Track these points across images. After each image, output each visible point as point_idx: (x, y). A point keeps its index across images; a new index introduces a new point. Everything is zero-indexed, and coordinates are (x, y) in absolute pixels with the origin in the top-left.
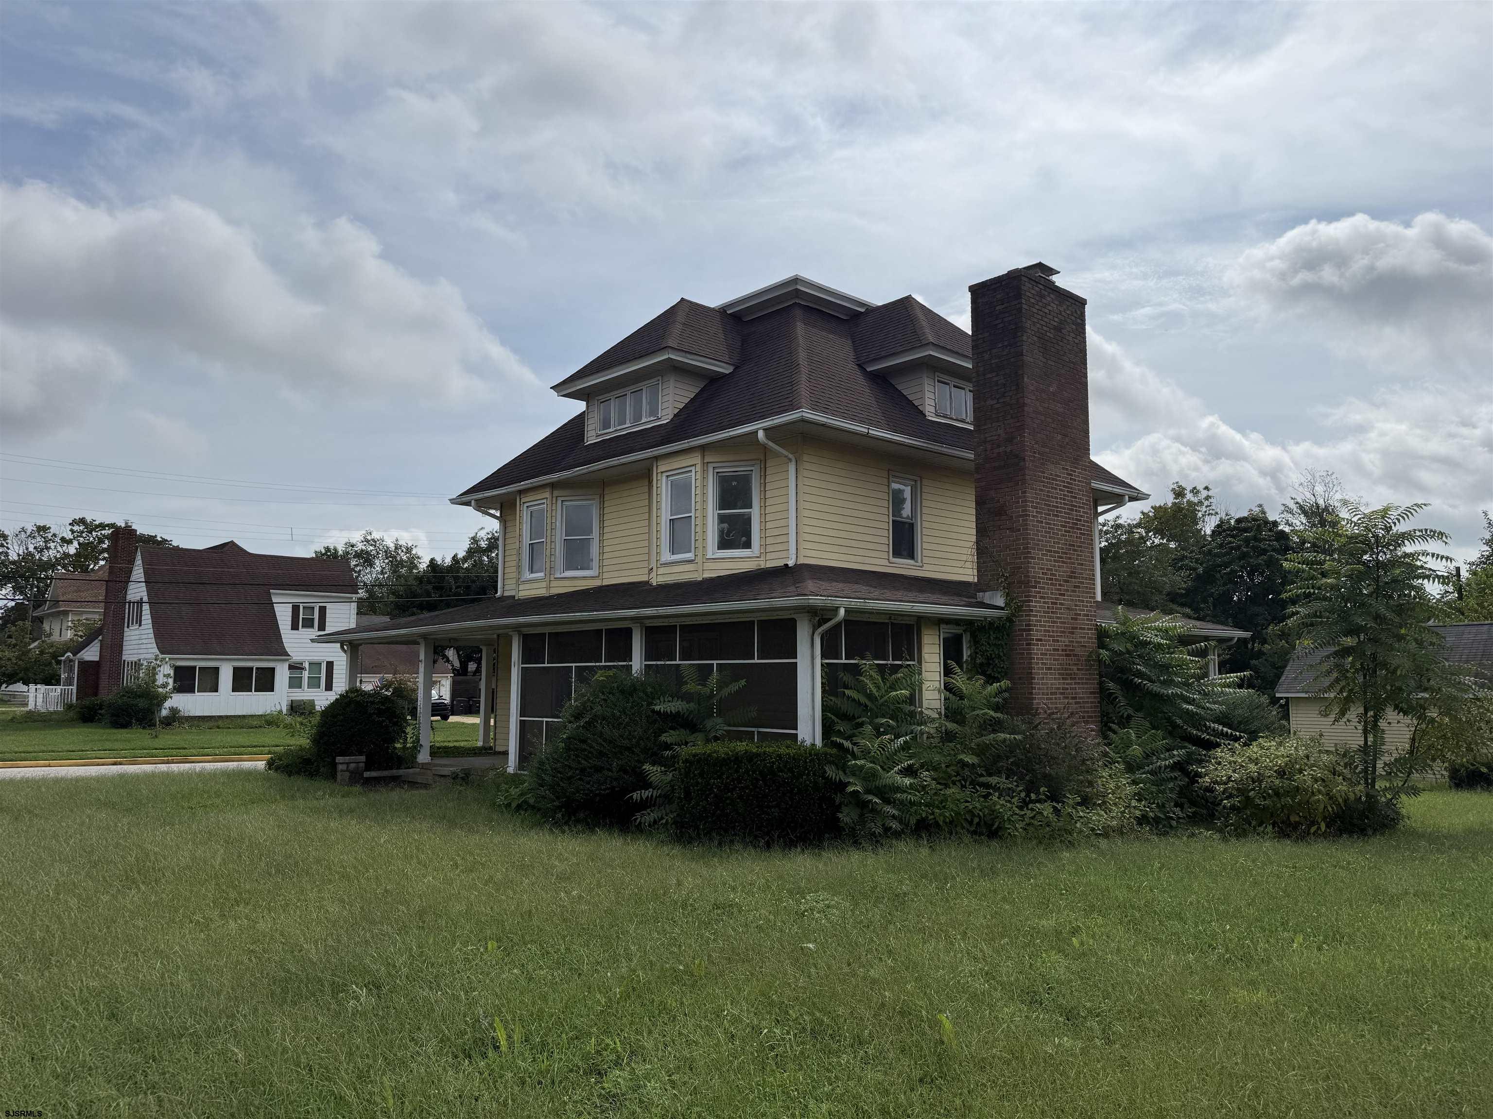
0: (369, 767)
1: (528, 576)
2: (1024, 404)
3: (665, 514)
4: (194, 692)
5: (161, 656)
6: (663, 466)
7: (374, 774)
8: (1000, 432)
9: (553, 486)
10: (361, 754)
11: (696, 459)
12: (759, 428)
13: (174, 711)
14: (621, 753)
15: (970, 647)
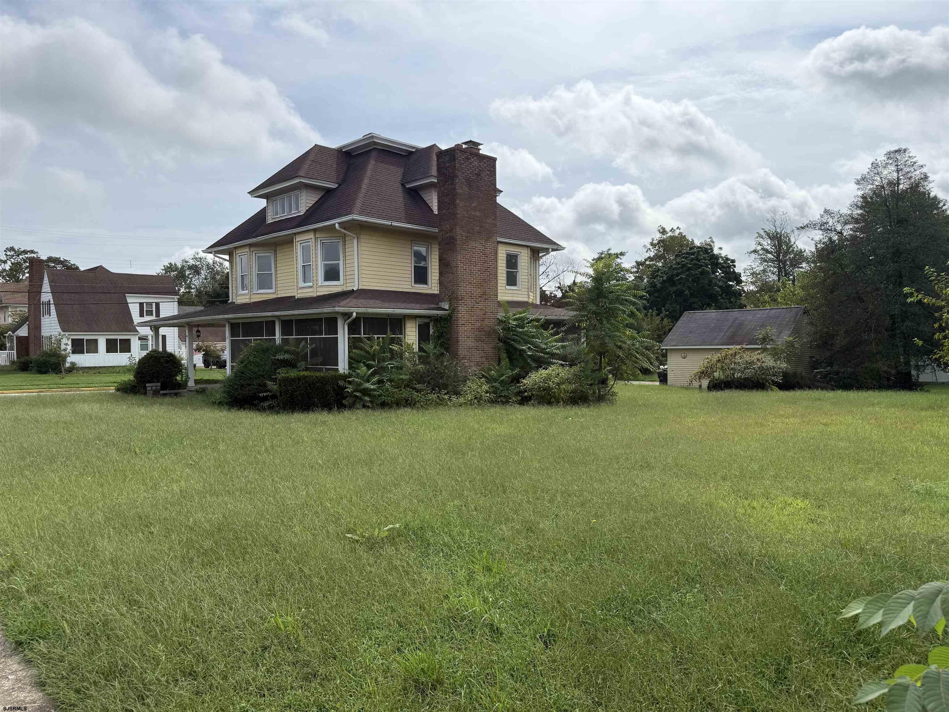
0: (162, 389)
1: (241, 292)
2: (457, 214)
3: (300, 263)
4: (84, 353)
5: (62, 333)
6: (298, 238)
7: (165, 392)
8: (448, 226)
9: (250, 245)
10: (158, 382)
11: (311, 236)
12: (336, 222)
13: (73, 364)
14: (259, 378)
15: (433, 328)
